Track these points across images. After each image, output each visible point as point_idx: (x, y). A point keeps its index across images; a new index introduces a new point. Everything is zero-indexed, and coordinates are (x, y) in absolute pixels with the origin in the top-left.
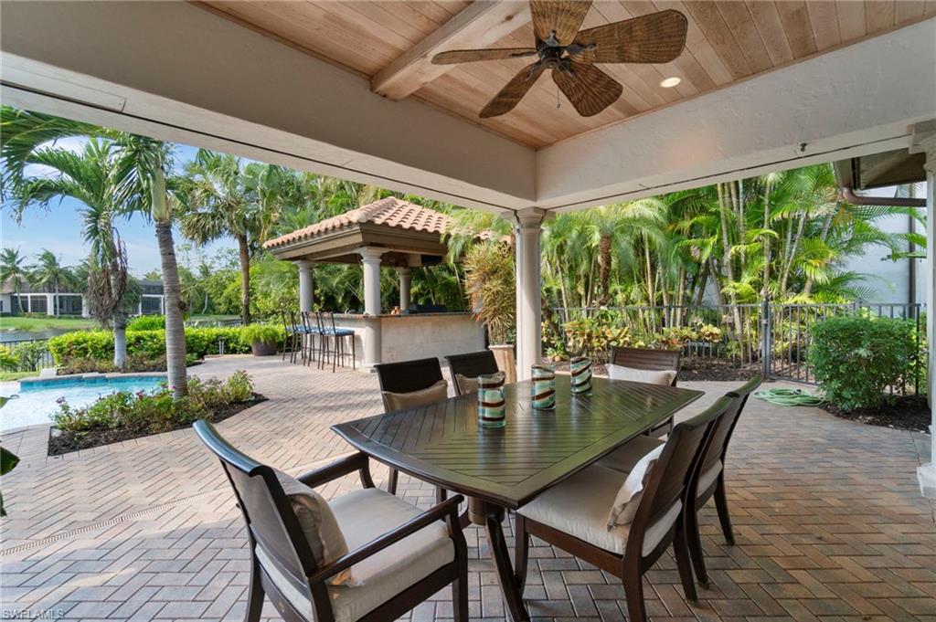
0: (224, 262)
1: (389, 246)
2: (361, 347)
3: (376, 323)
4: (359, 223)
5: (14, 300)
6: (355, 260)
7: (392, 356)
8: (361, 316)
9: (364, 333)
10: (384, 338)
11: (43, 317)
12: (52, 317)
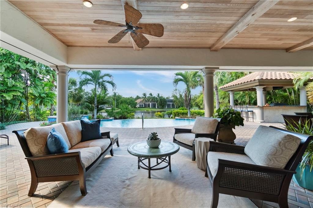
1: (266, 85)
2: (256, 115)
3: (262, 108)
4: (258, 80)
5: (145, 104)
6: (254, 90)
7: (267, 119)
8: (256, 106)
9: (257, 111)
10: (264, 113)
11: (150, 108)
12: (151, 108)
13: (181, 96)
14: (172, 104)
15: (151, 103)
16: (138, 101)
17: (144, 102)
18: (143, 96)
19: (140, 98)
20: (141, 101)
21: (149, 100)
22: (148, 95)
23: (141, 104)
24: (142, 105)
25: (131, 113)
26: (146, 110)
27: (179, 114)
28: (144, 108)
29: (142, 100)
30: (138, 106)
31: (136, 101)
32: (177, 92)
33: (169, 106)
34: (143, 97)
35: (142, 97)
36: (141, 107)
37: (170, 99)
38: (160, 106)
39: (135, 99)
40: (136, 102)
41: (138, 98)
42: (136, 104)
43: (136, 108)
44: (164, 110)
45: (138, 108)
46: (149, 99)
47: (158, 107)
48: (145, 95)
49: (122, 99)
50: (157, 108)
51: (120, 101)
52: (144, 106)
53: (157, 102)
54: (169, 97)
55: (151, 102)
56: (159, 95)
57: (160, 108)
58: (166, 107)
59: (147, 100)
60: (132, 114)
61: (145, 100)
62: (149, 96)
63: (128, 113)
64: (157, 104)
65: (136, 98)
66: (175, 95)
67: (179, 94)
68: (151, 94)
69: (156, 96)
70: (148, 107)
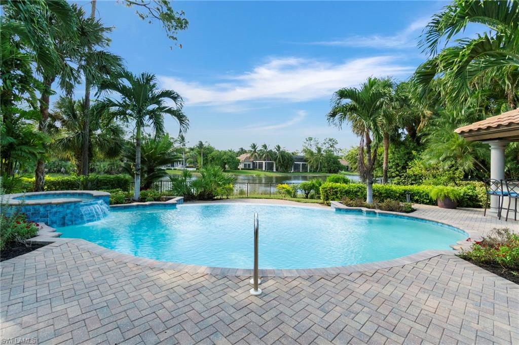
0: (327, 145)
5: (254, 163)
11: (262, 171)
12: (265, 171)
13: (319, 150)
14: (302, 164)
15: (264, 162)
16: (242, 158)
17: (252, 160)
18: (251, 149)
19: (245, 152)
20: (247, 158)
21: (261, 157)
22: (259, 147)
23: (247, 163)
24: (249, 165)
25: (224, 184)
26: (255, 174)
27: (336, 192)
28: (253, 171)
29: (249, 155)
30: (241, 166)
31: (239, 158)
32: (312, 142)
33: (297, 167)
34: (252, 151)
35: (249, 151)
36: (247, 168)
37: (299, 156)
38: (281, 167)
39: (238, 154)
40: (238, 160)
41: (242, 151)
42: (238, 162)
43: (239, 169)
44: (289, 175)
45: (242, 169)
46: (261, 154)
47: (277, 170)
48: (254, 146)
49: (214, 153)
50: (274, 170)
51: (209, 156)
52: (251, 167)
53: (275, 160)
54: (297, 152)
55: (265, 160)
56: (279, 147)
57: (281, 172)
58: (292, 170)
59: (257, 156)
60: (227, 186)
61: (253, 156)
62: (262, 149)
63: (219, 185)
64: (276, 164)
65: (239, 152)
66: (309, 148)
67: (315, 147)
68: (265, 146)
69: (274, 150)
70: (259, 168)
